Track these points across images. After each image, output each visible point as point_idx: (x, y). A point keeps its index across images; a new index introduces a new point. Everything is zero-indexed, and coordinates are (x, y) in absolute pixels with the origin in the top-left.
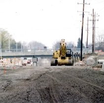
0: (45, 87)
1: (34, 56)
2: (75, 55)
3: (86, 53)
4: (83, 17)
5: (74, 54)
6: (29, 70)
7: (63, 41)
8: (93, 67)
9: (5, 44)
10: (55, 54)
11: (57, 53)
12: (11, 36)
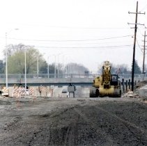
0: (63, 126)
1: (70, 84)
2: (126, 83)
3: (141, 80)
4: (136, 30)
5: (125, 81)
6: (54, 102)
7: (107, 63)
8: (144, 100)
9: (32, 68)
10: (96, 81)
11: (99, 81)
12: (41, 56)
